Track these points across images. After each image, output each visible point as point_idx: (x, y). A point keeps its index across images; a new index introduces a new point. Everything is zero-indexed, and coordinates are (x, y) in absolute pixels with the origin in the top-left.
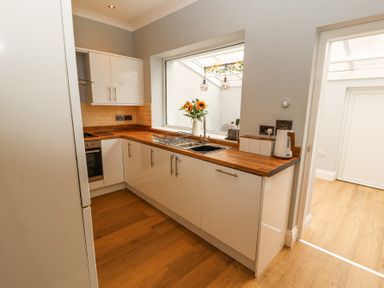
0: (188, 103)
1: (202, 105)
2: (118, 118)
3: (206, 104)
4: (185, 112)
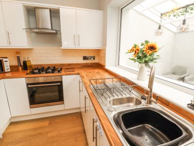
0: (135, 46)
1: (152, 48)
2: (85, 58)
3: (158, 46)
4: (132, 55)
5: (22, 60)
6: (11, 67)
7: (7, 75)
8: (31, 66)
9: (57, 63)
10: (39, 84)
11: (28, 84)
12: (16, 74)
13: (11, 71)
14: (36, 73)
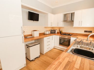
5: (60, 31)
6: (57, 32)
7: (56, 34)
8: (62, 33)
9: (71, 32)
10: (65, 39)
11: (60, 38)
12: (58, 34)
13: (57, 33)
14: (63, 35)
